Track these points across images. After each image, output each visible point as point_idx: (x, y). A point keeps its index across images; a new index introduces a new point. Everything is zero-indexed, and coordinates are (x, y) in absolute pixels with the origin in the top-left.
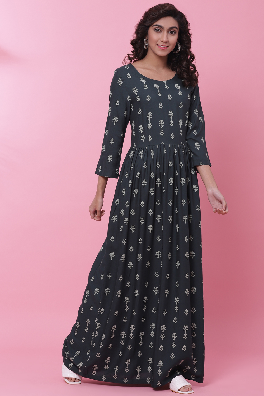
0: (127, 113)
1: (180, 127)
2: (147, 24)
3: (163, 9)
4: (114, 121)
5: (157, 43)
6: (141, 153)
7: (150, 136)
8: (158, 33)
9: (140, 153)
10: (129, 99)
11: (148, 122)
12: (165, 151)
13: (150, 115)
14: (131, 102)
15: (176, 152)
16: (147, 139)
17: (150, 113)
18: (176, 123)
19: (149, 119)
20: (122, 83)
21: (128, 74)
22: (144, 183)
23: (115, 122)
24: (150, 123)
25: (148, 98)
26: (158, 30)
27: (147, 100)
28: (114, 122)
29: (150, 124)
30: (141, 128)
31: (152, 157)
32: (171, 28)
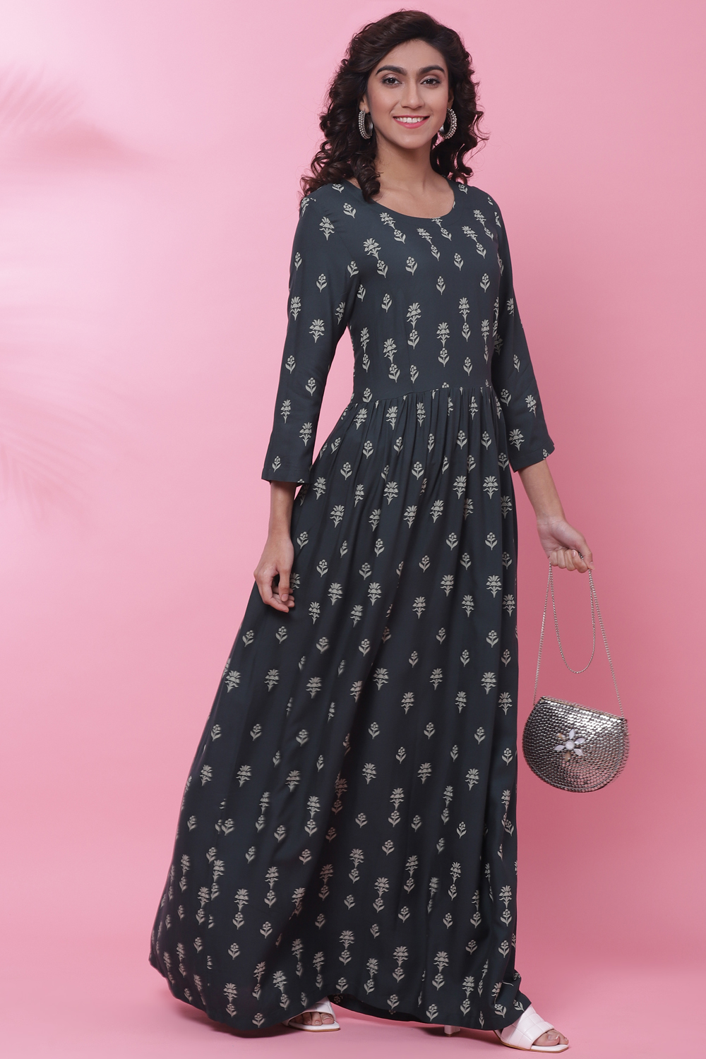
0: (345, 309)
1: (485, 339)
2: (363, 67)
3: (397, 22)
4: (315, 330)
5: (392, 112)
6: (392, 412)
7: (415, 368)
8: (393, 88)
9: (388, 415)
10: (355, 270)
11: (408, 328)
12: (451, 404)
13: (414, 311)
14: (360, 279)
15: (476, 408)
16: (405, 375)
17: (415, 306)
18: (475, 329)
19: (411, 321)
20: (332, 229)
21: (346, 204)
22: (391, 490)
23: (317, 334)
24: (414, 331)
25: (411, 266)
26: (392, 81)
27: (408, 269)
28: (313, 334)
29: (414, 335)
30: (390, 347)
31: (421, 422)
32: (425, 71)
